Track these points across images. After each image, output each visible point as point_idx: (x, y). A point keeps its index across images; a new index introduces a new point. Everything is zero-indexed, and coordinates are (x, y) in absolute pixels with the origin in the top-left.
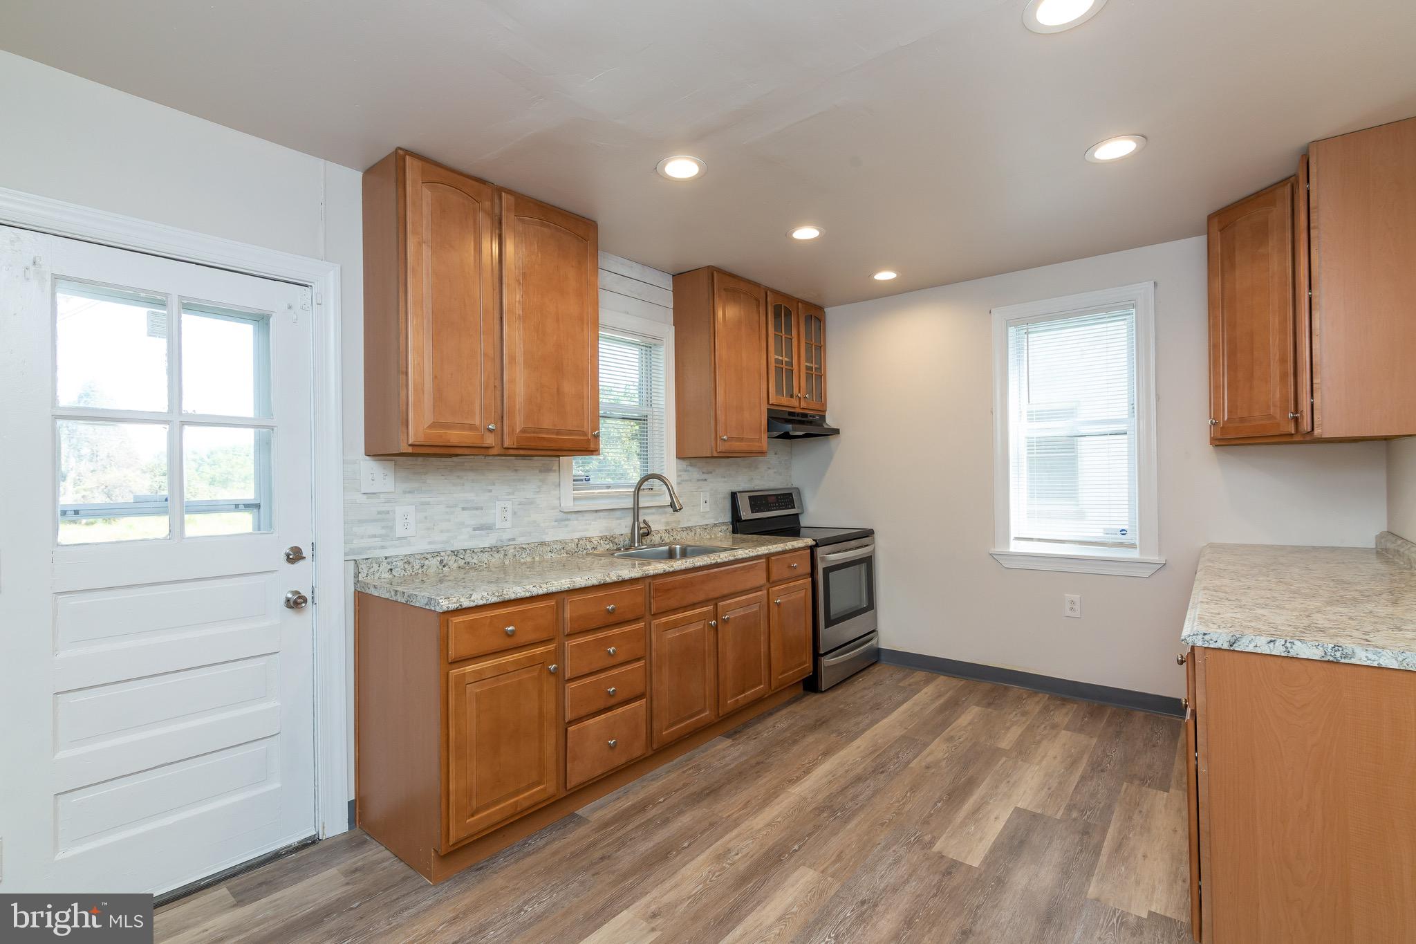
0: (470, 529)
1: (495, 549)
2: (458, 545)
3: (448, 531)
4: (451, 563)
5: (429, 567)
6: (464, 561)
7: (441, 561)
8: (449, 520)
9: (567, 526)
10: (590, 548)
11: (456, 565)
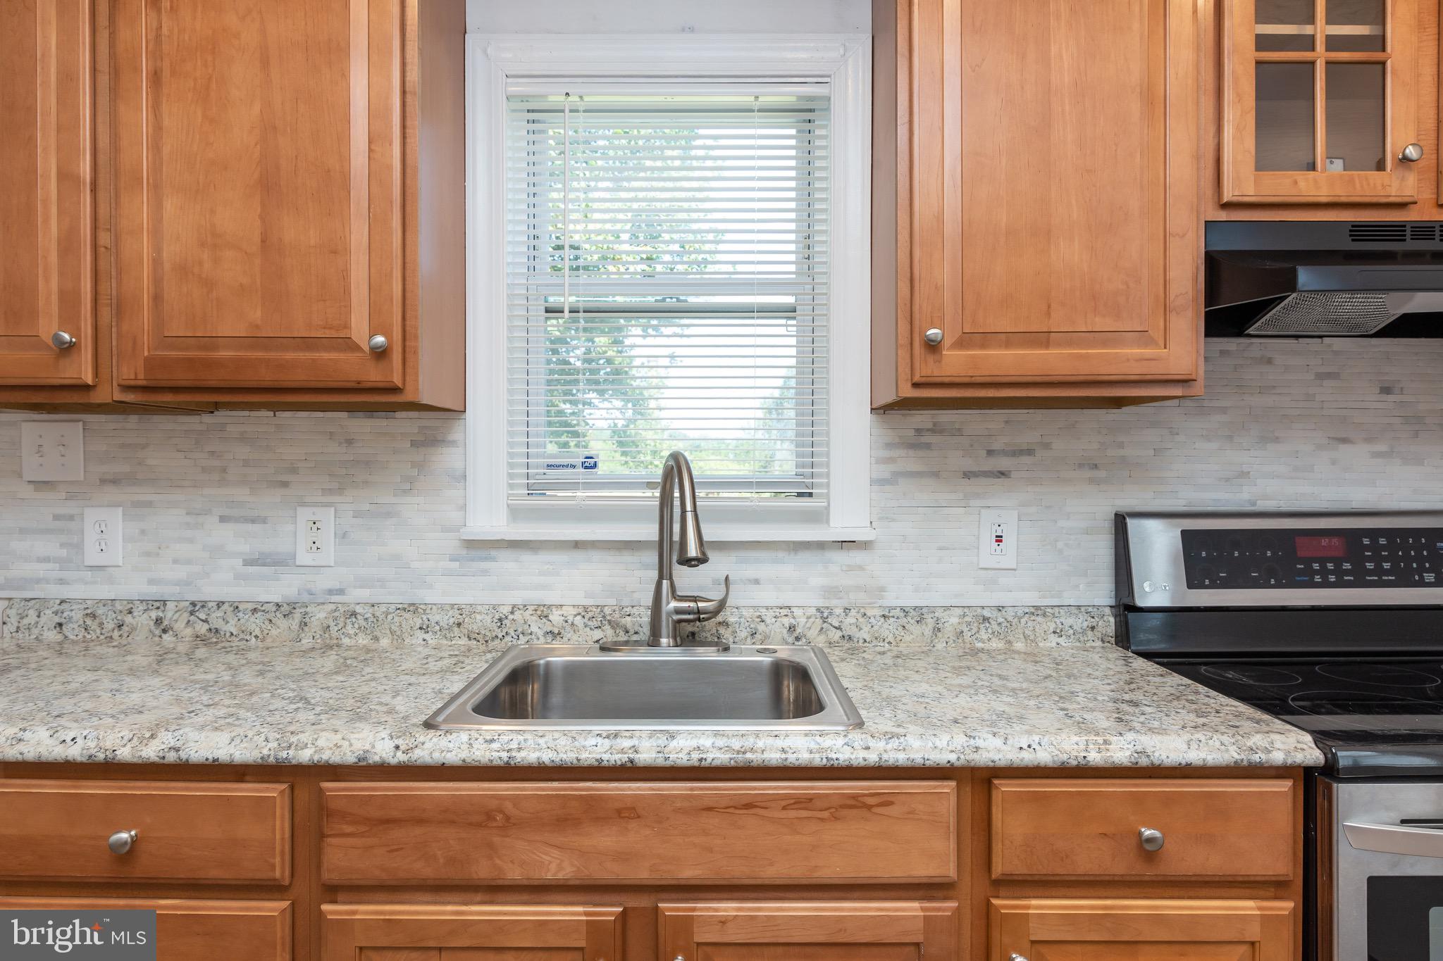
0: (238, 562)
1: (286, 609)
2: (210, 591)
3: (189, 562)
4: (179, 626)
5: (133, 629)
6: (206, 626)
7: (158, 621)
8: (191, 541)
9: (485, 572)
10: (540, 633)
11: (189, 631)
